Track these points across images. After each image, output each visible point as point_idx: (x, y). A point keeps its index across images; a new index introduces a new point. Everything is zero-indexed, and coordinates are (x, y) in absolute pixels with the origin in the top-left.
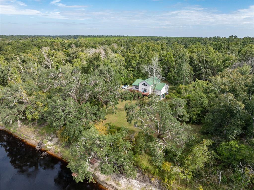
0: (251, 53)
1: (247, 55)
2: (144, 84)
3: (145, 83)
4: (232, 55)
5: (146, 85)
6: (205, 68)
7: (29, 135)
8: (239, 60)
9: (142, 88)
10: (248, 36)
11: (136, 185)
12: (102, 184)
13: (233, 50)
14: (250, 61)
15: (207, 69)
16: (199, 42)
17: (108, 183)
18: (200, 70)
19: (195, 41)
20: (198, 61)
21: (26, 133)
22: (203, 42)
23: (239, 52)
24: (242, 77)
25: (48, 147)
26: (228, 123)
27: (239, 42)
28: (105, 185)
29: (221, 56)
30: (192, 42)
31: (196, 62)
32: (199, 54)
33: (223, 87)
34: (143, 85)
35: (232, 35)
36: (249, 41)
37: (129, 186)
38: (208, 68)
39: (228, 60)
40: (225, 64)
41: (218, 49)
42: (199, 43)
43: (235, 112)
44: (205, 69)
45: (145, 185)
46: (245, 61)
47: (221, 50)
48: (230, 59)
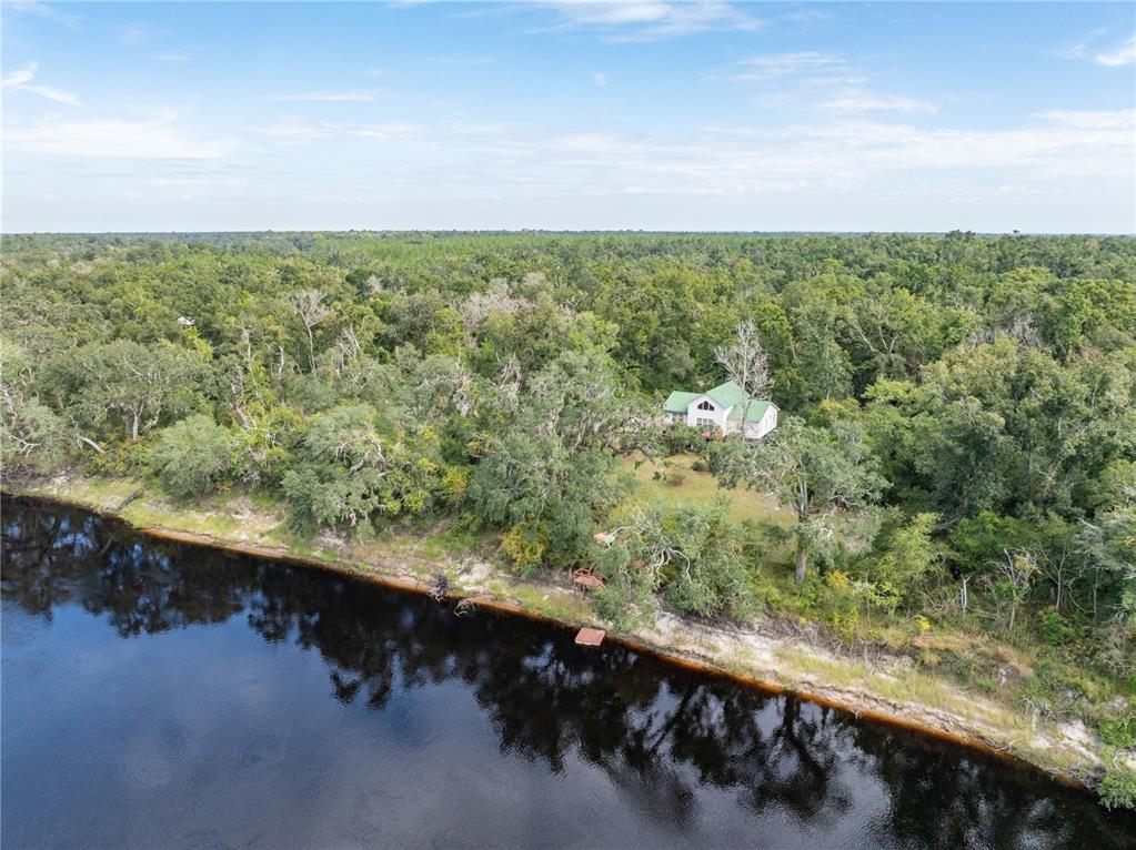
0: (1019, 301)
1: (1010, 309)
2: (705, 406)
3: (706, 403)
4: (966, 309)
5: (712, 408)
6: (882, 350)
7: (387, 563)
8: (988, 325)
9: (699, 419)
10: (1015, 231)
11: (757, 645)
12: (667, 653)
13: (969, 294)
14: (1018, 328)
15: (892, 355)
16: (837, 258)
17: (682, 648)
18: (869, 358)
19: (820, 255)
20: (859, 330)
21: (374, 559)
22: (851, 258)
23: (986, 299)
24: (997, 362)
25: (466, 589)
26: (971, 477)
27: (983, 257)
28: (674, 655)
29: (935, 312)
30: (809, 257)
31: (852, 333)
32: (859, 308)
33: (954, 387)
34: (700, 407)
35: (955, 229)
36: (1021, 255)
37: (741, 649)
38: (893, 352)
39: (955, 324)
40: (947, 336)
41: (915, 287)
42: (836, 261)
43: (986, 438)
44: (883, 355)
45: (780, 642)
46: (1004, 326)
47: (929, 292)
48: (962, 321)
